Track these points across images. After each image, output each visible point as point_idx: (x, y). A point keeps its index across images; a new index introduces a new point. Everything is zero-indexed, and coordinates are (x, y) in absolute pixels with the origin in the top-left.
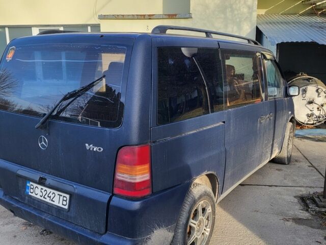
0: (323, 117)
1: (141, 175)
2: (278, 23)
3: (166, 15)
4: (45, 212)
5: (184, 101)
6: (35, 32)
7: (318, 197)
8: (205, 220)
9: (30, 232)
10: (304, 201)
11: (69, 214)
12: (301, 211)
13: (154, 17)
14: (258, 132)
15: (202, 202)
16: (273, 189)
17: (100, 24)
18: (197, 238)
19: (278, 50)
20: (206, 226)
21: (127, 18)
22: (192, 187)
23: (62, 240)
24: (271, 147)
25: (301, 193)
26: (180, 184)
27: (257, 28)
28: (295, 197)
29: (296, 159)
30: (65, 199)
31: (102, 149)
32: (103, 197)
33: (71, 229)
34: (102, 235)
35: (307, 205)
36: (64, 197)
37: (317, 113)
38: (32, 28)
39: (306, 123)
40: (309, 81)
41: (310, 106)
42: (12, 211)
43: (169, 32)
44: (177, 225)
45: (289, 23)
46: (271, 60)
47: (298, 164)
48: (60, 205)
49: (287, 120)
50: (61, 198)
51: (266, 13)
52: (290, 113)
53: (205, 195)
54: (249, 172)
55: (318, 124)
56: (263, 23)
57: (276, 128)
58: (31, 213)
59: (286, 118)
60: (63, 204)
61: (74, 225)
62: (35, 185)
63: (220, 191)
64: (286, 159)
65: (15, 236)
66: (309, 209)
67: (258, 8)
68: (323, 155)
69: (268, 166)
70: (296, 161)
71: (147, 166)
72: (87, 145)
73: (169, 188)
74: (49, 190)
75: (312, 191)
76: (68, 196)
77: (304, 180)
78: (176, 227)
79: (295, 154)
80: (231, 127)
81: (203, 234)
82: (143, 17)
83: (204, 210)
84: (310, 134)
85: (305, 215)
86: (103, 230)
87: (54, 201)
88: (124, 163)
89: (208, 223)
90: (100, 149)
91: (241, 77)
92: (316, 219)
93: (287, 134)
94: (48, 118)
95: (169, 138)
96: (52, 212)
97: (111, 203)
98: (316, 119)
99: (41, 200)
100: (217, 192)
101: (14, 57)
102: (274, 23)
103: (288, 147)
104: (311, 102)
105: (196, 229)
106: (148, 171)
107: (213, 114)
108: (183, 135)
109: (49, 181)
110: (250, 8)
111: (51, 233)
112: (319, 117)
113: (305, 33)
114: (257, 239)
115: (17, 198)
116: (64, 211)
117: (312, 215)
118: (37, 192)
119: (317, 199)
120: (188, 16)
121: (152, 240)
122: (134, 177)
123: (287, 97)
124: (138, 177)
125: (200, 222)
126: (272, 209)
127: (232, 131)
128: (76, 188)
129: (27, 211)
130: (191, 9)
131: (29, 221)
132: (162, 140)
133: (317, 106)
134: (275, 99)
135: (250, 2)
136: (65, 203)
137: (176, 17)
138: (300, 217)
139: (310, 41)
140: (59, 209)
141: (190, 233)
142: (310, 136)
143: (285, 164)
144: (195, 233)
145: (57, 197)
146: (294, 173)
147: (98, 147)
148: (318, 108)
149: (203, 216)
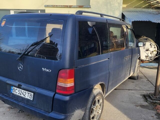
0: (153, 57)
1: (70, 83)
2: (132, 11)
3: (78, 6)
4: (21, 102)
5: (88, 49)
6: (12, 13)
7: (152, 95)
8: (99, 106)
9: (12, 112)
10: (145, 97)
11: (33, 102)
12: (144, 102)
13: (72, 7)
14: (124, 64)
15: (98, 97)
16: (130, 91)
17: (45, 10)
18: (95, 115)
19: (133, 25)
20: (99, 109)
21: (59, 7)
22: (93, 90)
23: (28, 115)
24: (129, 71)
25: (143, 93)
26: (88, 88)
27: (122, 14)
28: (141, 95)
29: (141, 77)
30: (31, 95)
31: (51, 71)
32: (51, 94)
33: (34, 110)
34: (50, 113)
35: (147, 99)
36: (31, 94)
37: (150, 55)
38: (11, 11)
39: (145, 60)
40: (147, 40)
41: (147, 52)
42: (4, 101)
43: (84, 14)
44: (86, 108)
45: (137, 11)
46: (130, 29)
47: (142, 80)
48: (29, 98)
49: (137, 58)
50: (29, 94)
51: (127, 6)
52: (138, 55)
53: (99, 94)
54: (120, 83)
55: (150, 61)
56: (125, 11)
57: (132, 62)
58: (13, 102)
59: (136, 57)
60: (30, 98)
61: (35, 108)
62: (16, 88)
63: (106, 92)
64: (136, 77)
65: (4, 114)
66: (148, 101)
67: (123, 4)
68: (153, 75)
69: (128, 80)
70: (141, 78)
71: (73, 79)
72: (43, 68)
73: (83, 90)
74: (23, 91)
75: (148, 92)
76: (33, 94)
77: (145, 87)
78: (86, 109)
79: (140, 75)
80: (112, 61)
81: (98, 112)
82: (66, 7)
83: (98, 101)
84: (146, 65)
85: (146, 104)
86: (50, 110)
87: (25, 96)
88: (62, 78)
89: (100, 107)
90: (49, 71)
91: (115, 37)
92: (151, 105)
93: (137, 65)
94: (23, 55)
95: (83, 66)
96: (24, 101)
97: (55, 97)
98: (150, 58)
99: (19, 96)
100: (105, 92)
101: (5, 24)
102: (131, 11)
103: (137, 71)
104: (147, 50)
105: (95, 110)
106: (73, 81)
107: (102, 55)
108: (90, 64)
109: (23, 86)
110: (119, 4)
111: (23, 112)
112: (151, 57)
113: (145, 16)
114: (123, 115)
115: (6, 95)
116: (30, 101)
117: (149, 104)
118: (17, 92)
119: (151, 96)
120: (89, 7)
121: (74, 115)
122: (66, 85)
123: (137, 47)
124: (68, 84)
125: (97, 107)
126: (130, 101)
127: (112, 63)
128: (37, 90)
129: (12, 101)
130: (91, 3)
131: (12, 106)
132: (80, 67)
133: (150, 52)
134: (132, 48)
135: (119, 1)
136: (31, 97)
137: (83, 7)
138: (143, 105)
139: (148, 20)
140: (28, 100)
141: (92, 112)
142: (147, 66)
143: (136, 80)
144: (94, 112)
145: (27, 94)
146: (140, 84)
147: (48, 69)
148: (151, 53)
149: (98, 104)
